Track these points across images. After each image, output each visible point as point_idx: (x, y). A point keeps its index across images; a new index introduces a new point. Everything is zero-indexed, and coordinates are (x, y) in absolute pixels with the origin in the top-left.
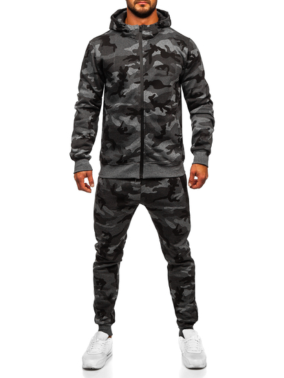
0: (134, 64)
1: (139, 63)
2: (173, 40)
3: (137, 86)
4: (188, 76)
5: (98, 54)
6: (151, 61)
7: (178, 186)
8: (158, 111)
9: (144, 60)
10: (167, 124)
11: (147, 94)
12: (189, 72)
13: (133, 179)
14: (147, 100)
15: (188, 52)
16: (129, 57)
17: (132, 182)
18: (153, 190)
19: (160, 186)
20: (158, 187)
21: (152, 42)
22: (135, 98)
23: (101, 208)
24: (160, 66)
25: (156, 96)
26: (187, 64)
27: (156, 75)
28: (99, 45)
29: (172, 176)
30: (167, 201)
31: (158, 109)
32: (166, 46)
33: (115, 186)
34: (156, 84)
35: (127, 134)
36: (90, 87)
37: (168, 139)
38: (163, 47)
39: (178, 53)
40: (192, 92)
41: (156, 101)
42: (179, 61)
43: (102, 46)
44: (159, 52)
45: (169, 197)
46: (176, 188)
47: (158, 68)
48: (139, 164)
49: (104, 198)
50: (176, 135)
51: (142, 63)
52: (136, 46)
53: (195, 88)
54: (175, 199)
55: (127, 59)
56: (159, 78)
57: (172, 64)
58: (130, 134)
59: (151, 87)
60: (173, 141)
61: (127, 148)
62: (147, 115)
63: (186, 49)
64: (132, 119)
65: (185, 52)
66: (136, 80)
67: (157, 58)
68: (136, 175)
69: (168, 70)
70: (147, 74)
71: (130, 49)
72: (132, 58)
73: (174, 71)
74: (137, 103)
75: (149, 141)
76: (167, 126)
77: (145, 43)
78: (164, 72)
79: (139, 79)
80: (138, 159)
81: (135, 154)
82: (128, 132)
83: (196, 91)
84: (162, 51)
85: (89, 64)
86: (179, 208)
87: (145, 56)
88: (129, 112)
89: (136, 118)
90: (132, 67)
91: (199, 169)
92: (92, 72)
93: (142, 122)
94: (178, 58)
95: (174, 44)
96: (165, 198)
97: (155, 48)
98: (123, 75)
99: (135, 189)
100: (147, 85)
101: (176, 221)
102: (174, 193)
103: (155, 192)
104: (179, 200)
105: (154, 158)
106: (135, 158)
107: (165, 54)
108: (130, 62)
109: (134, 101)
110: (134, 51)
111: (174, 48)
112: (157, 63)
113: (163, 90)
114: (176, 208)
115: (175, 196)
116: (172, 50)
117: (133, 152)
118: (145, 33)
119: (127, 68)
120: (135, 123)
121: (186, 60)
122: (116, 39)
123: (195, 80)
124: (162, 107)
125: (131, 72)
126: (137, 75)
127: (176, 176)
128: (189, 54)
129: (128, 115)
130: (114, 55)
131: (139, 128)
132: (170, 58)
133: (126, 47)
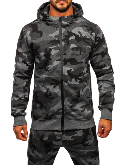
0: (56, 47)
1: (59, 45)
2: (84, 27)
3: (58, 63)
4: (95, 53)
5: (29, 39)
6: (68, 43)
7: (90, 134)
8: (73, 82)
9: (63, 43)
10: (81, 90)
11: (66, 69)
12: (96, 50)
13: (57, 131)
14: (65, 73)
15: (96, 36)
17: (55, 133)
18: (71, 138)
19: (76, 135)
20: (75, 135)
21: (69, 29)
22: (57, 72)
23: (33, 152)
24: (75, 48)
25: (73, 70)
26: (95, 44)
27: (72, 55)
28: (30, 32)
29: (85, 128)
30: (82, 145)
31: (73, 80)
32: (79, 32)
33: (43, 136)
34: (73, 61)
35: (51, 98)
36: (24, 62)
37: (82, 100)
38: (77, 33)
39: (88, 37)
40: (98, 64)
41: (73, 74)
42: (89, 44)
43: (32, 32)
44: (74, 37)
45: (83, 143)
46: (88, 136)
47: (73, 49)
48: (60, 120)
49: (35, 145)
50: (87, 97)
51: (61, 45)
52: (57, 33)
53: (101, 61)
54: (87, 145)
55: (50, 42)
56: (74, 57)
57: (84, 46)
58: (54, 98)
59: (69, 63)
60: (86, 102)
61: (51, 109)
62: (65, 84)
63: (94, 34)
64: (54, 87)
65: (93, 36)
66: (57, 58)
67: (72, 42)
68: (59, 128)
69: (81, 51)
70: (65, 54)
71: (53, 35)
72: (55, 42)
73: (85, 51)
74: (58, 76)
75: (67, 103)
76: (81, 92)
77: (64, 30)
78: (78, 52)
79: (59, 58)
80: (60, 116)
81: (57, 113)
82: (52, 96)
83: (101, 64)
84: (77, 36)
85: (23, 45)
86: (91, 151)
87: (63, 40)
88: (53, 82)
89: (58, 87)
90: (55, 49)
91: (105, 123)
92: (26, 50)
93: (62, 89)
94: (88, 41)
95: (85, 31)
96: (80, 143)
97: (71, 34)
98: (48, 55)
99: (58, 138)
100: (65, 62)
101: (89, 160)
102: (87, 140)
103: (73, 139)
104: (90, 145)
105: (72, 115)
106: (57, 116)
107: (79, 39)
108: (52, 45)
109: (56, 74)
110: (56, 36)
111: (85, 34)
112: (73, 46)
113: (77, 66)
114: (88, 151)
115: (88, 142)
116: (83, 35)
117: (56, 111)
118: (63, 22)
119: (51, 50)
120: (57, 90)
121: (94, 42)
122: (42, 27)
123: (100, 56)
124: (76, 78)
125: (53, 52)
126: (58, 55)
127: (88, 127)
128: (96, 38)
129: (51, 84)
130: (41, 39)
131: (60, 94)
132: (82, 42)
133: (49, 34)
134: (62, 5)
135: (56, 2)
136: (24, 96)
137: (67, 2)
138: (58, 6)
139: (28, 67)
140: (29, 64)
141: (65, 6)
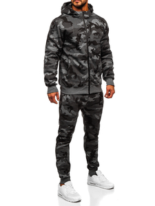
19: (96, 97)
23: (70, 112)
31: (95, 56)
38: (95, 23)
49: (72, 106)
51: (87, 32)
71: (80, 24)
76: (99, 65)
103: (94, 100)
105: (94, 82)
117: (86, 80)
129: (83, 60)
130: (72, 27)
132: (99, 29)
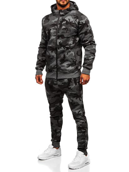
0: (54, 28)
1: (56, 27)
2: (73, 16)
3: (54, 37)
5: (43, 23)
6: (61, 26)
7: (72, 82)
8: (62, 49)
10: (66, 54)
11: (59, 41)
12: (81, 31)
13: (54, 79)
14: (58, 44)
15: (79, 21)
16: (52, 25)
17: (54, 80)
18: (62, 83)
21: (64, 17)
22: (53, 43)
24: (64, 28)
25: (62, 42)
26: (79, 27)
27: (62, 33)
29: (70, 78)
32: (69, 19)
34: (62, 36)
35: (50, 58)
37: (67, 60)
39: (73, 22)
40: (83, 40)
41: (62, 44)
42: (73, 26)
44: (65, 22)
45: (68, 87)
46: (70, 83)
47: (63, 29)
48: (56, 72)
50: (71, 59)
52: (56, 19)
55: (51, 25)
56: (63, 34)
57: (70, 27)
58: (52, 59)
59: (60, 38)
60: (70, 62)
61: (50, 65)
62: (58, 50)
63: (78, 20)
64: (52, 52)
65: (77, 22)
66: (54, 35)
67: (64, 25)
68: (55, 77)
69: (67, 30)
70: (59, 32)
72: (54, 25)
73: (70, 31)
74: (54, 45)
77: (61, 18)
78: (65, 31)
79: (55, 34)
80: (55, 70)
81: (54, 68)
82: (51, 58)
83: (85, 39)
84: (67, 21)
86: (72, 93)
87: (59, 24)
88: (51, 49)
89: (54, 52)
90: (53, 29)
93: (56, 53)
94: (73, 24)
95: (73, 18)
96: (66, 87)
97: (64, 20)
98: (49, 33)
99: (55, 83)
100: (58, 37)
102: (70, 85)
104: (72, 89)
106: (54, 70)
107: (68, 23)
108: (52, 27)
109: (53, 44)
110: (55, 22)
112: (63, 27)
113: (65, 39)
114: (71, 92)
115: (70, 87)
116: (71, 21)
118: (61, 13)
119: (51, 29)
120: (54, 54)
121: (77, 25)
122: (51, 16)
123: (84, 34)
124: (64, 47)
125: (52, 31)
127: (71, 78)
128: (79, 23)
131: (55, 56)
133: (52, 20)
134: (63, 2)
135: (60, 1)
136: (42, 59)
137: (66, 1)
138: (61, 3)
139: (45, 41)
140: (45, 39)
141: (65, 3)
